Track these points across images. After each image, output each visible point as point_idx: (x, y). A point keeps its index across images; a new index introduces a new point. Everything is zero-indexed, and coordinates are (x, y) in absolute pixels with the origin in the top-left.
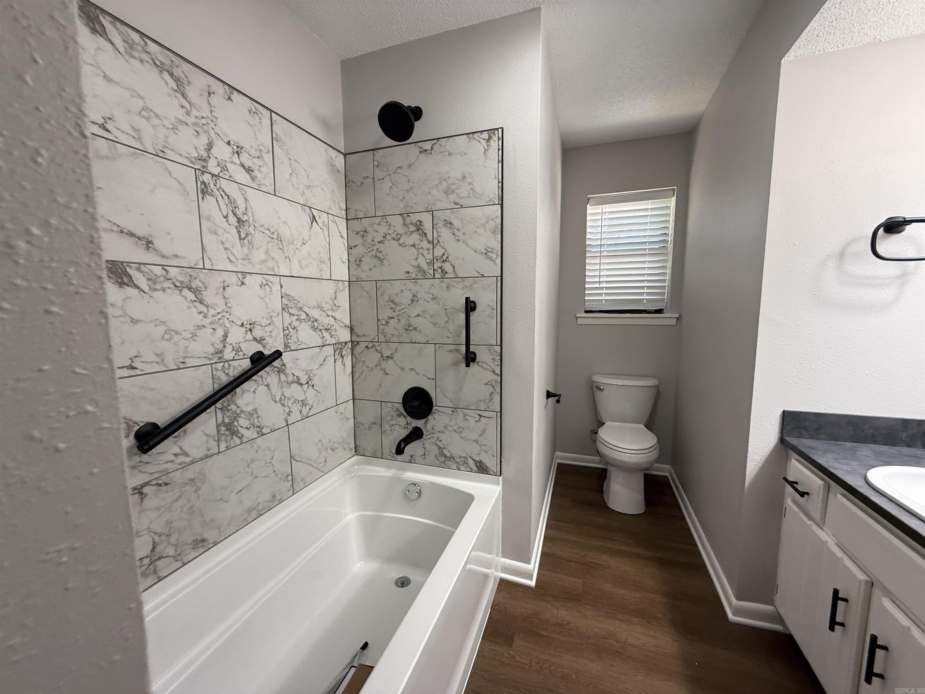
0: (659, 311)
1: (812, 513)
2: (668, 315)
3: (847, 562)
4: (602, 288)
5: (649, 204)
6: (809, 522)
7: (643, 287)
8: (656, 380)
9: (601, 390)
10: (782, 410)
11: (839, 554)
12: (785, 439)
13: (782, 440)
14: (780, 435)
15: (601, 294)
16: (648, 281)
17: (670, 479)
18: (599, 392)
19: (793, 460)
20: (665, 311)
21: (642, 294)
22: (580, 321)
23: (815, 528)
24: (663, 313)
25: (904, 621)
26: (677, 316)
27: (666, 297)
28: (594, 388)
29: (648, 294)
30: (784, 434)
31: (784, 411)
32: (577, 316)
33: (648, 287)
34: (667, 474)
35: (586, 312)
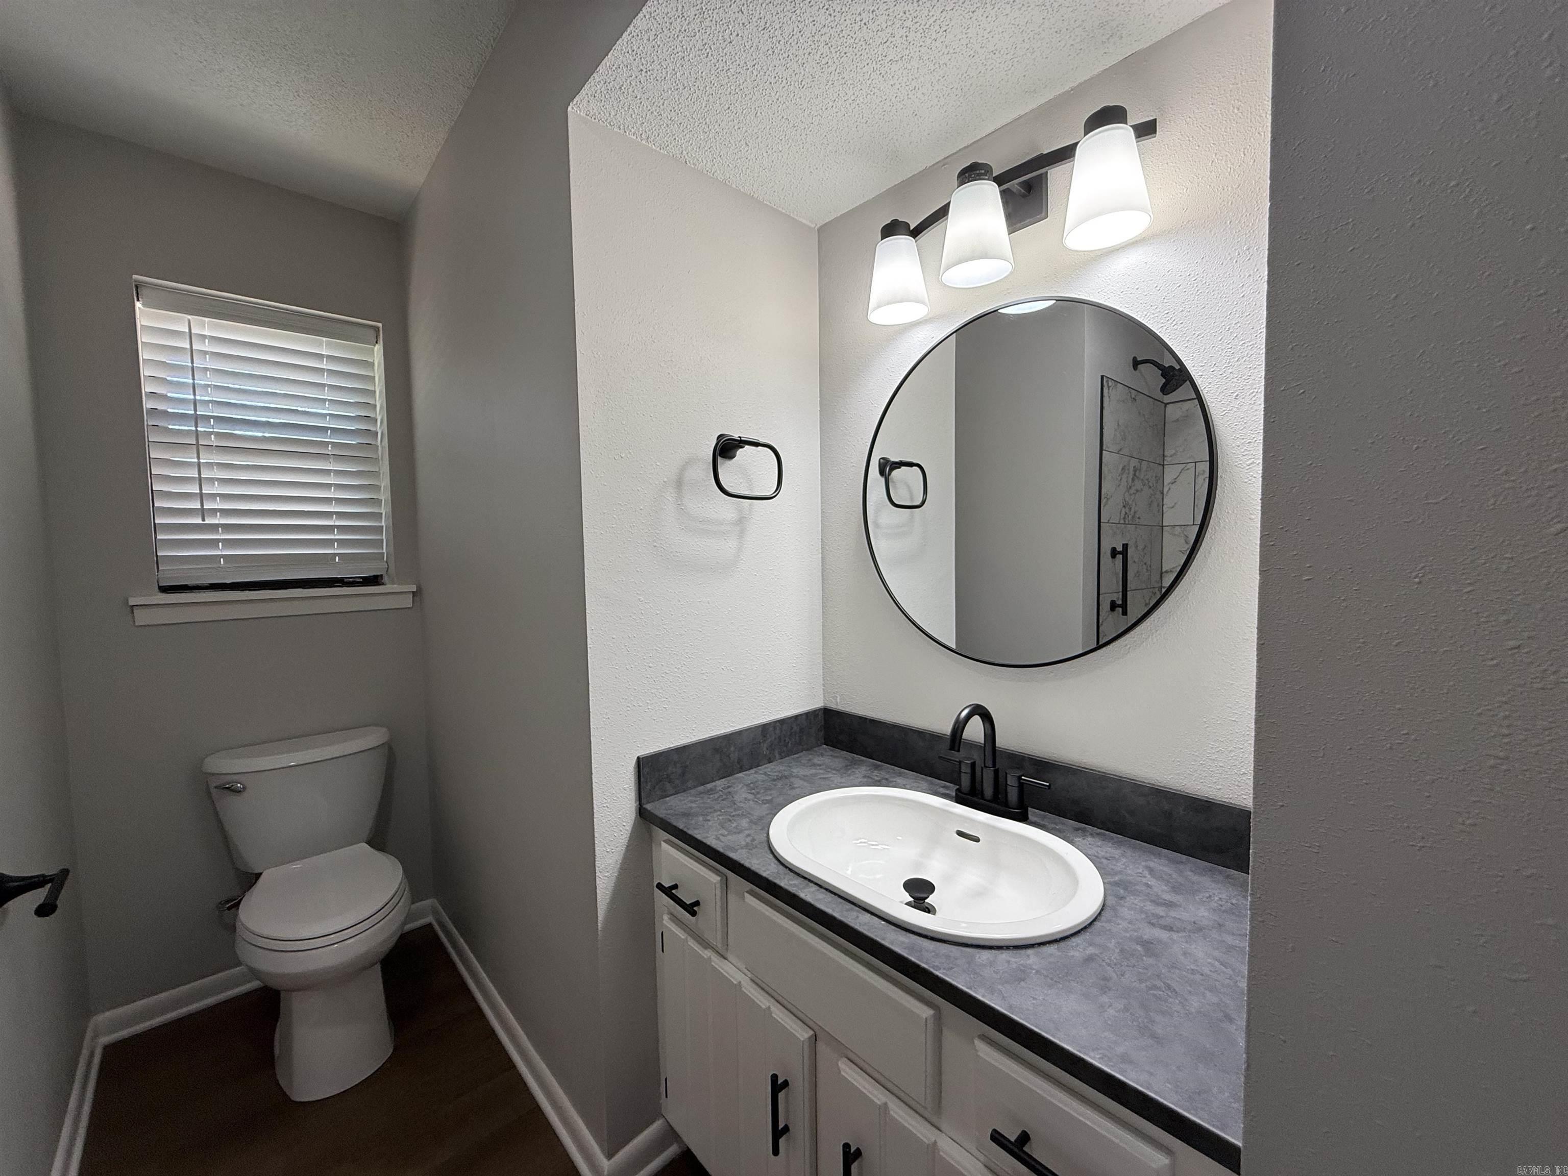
0: (374, 580)
1: (708, 936)
2: (396, 588)
3: (778, 1014)
4: (214, 528)
5: (323, 346)
6: (707, 954)
7: (329, 529)
8: (384, 730)
9: (238, 791)
10: (636, 758)
11: (763, 1001)
12: (645, 809)
13: (642, 813)
14: (638, 803)
15: (214, 543)
16: (340, 515)
17: (437, 927)
18: (233, 799)
19: (663, 844)
20: (386, 579)
21: (329, 543)
22: (142, 617)
23: (716, 961)
24: (383, 584)
25: (878, 1096)
26: (414, 588)
27: (384, 551)
28: (214, 791)
29: (342, 543)
30: (643, 801)
31: (638, 758)
32: (131, 603)
33: (342, 529)
34: (430, 919)
35: (164, 589)
